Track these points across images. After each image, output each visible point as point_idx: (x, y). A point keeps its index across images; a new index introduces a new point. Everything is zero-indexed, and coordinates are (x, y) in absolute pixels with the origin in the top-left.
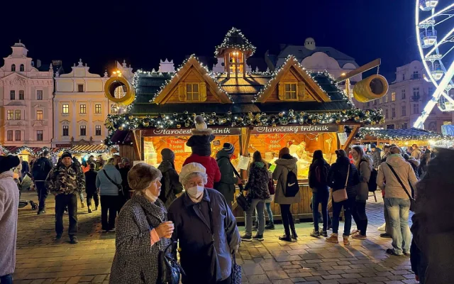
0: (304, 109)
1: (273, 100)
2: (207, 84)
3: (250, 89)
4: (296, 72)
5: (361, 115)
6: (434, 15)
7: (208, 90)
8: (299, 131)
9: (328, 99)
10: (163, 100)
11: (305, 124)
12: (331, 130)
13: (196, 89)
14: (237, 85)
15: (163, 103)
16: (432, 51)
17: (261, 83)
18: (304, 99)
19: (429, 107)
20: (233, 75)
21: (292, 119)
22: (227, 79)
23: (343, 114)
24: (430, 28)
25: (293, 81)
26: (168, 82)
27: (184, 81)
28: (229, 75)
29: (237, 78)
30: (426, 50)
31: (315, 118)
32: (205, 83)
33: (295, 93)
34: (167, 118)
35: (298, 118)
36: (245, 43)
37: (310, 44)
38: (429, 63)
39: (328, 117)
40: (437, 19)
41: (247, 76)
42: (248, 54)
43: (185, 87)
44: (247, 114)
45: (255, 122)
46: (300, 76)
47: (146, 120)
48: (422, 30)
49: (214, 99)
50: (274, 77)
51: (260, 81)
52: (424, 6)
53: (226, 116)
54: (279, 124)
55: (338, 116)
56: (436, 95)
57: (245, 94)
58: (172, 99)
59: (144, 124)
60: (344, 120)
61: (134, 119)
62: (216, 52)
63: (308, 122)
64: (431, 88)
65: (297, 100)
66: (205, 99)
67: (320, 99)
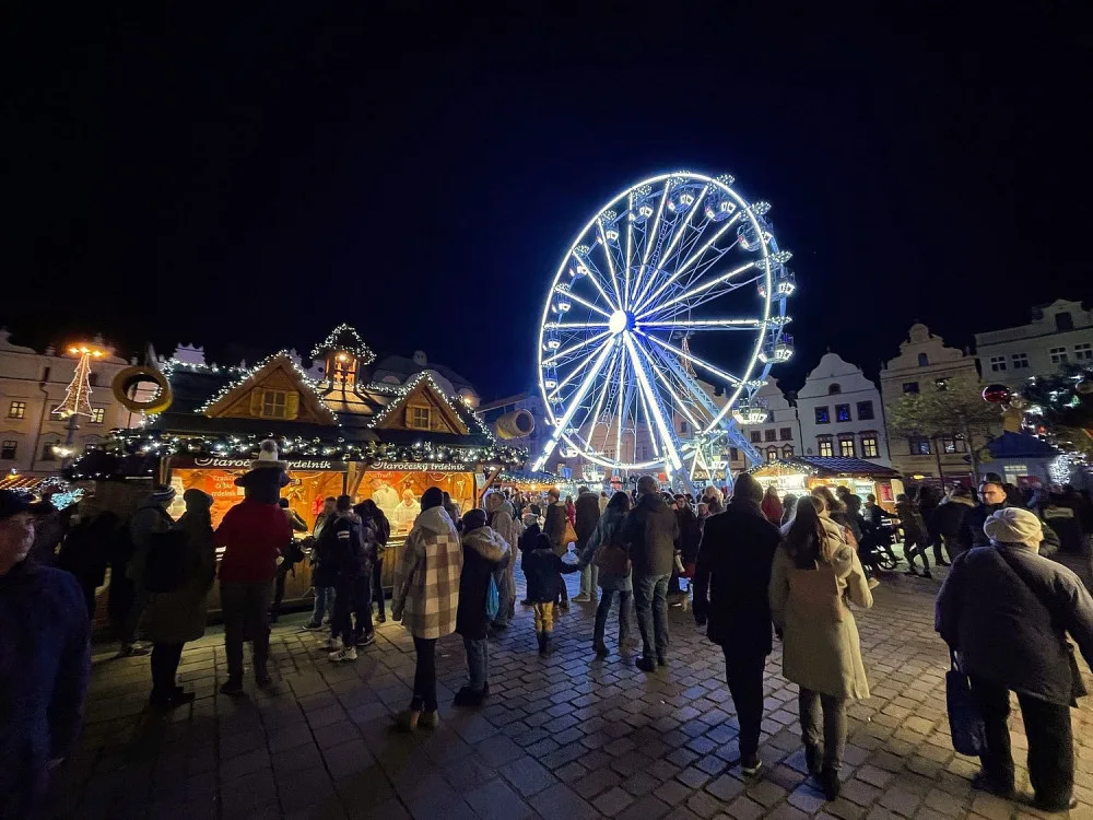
0: (443, 443)
1: (398, 426)
2: (301, 395)
3: (364, 409)
4: (431, 395)
5: (508, 454)
6: (555, 357)
7: (301, 404)
8: (429, 470)
9: (466, 431)
10: (221, 412)
11: (444, 461)
12: (467, 470)
13: (281, 400)
14: (344, 401)
15: (220, 416)
16: (554, 392)
17: (379, 402)
18: (438, 429)
19: (549, 447)
20: (338, 386)
21: (428, 454)
22: (330, 390)
23: (489, 452)
24: (552, 369)
25: (424, 404)
26: (235, 385)
27: (262, 387)
28: (331, 385)
29: (343, 391)
30: (549, 391)
31: (458, 454)
32: (296, 393)
33: (427, 421)
34: (236, 440)
35: (436, 452)
36: (361, 347)
37: (420, 358)
38: (551, 405)
39: (471, 454)
40: (559, 361)
41: (359, 390)
42: (362, 360)
43: (263, 396)
44: (367, 443)
45: (379, 455)
46: (435, 400)
47: (194, 442)
48: (544, 370)
49: (311, 417)
50: (401, 397)
51: (377, 399)
52: (547, 345)
53: (336, 444)
54: (411, 460)
55: (483, 453)
56: (556, 435)
57: (357, 414)
58: (237, 411)
59: (191, 448)
60: (489, 459)
61: (171, 438)
62: (315, 352)
63: (448, 459)
64: (552, 428)
65: (429, 429)
66: (296, 416)
67: (457, 430)
